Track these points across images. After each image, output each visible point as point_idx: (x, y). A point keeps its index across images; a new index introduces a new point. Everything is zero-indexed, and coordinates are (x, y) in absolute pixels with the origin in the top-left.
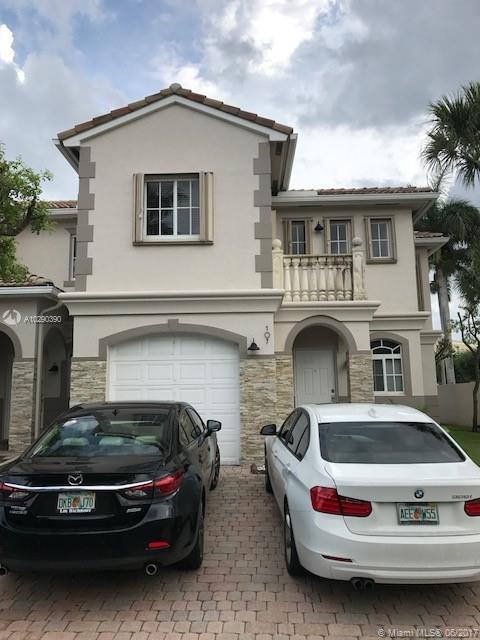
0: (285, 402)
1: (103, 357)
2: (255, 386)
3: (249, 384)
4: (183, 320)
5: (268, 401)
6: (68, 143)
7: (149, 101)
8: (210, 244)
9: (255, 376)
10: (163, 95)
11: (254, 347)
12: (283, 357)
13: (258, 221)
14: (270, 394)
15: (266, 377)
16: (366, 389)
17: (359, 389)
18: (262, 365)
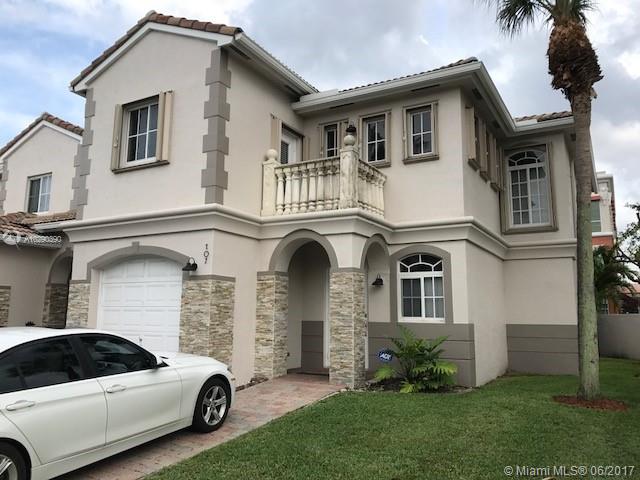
0: (265, 326)
1: (88, 281)
2: (194, 308)
3: (188, 306)
4: (144, 242)
5: (202, 325)
6: (77, 88)
7: (130, 34)
8: (166, 163)
9: (193, 297)
10: (141, 25)
11: (194, 267)
12: (267, 277)
13: (206, 133)
14: (204, 317)
15: (202, 300)
16: (346, 313)
17: (338, 313)
18: (200, 285)
